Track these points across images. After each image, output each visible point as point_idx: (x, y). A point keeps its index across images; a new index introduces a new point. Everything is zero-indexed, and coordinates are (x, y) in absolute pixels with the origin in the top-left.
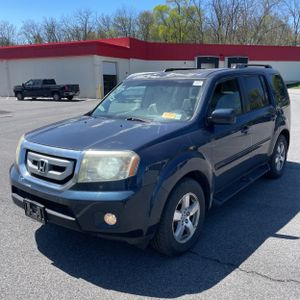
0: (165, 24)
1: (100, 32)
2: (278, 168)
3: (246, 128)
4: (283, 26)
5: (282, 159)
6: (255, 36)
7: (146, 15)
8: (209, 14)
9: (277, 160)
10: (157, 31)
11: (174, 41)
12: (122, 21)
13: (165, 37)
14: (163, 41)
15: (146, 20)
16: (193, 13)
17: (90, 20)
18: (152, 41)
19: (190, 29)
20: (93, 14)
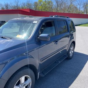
0: (42, 6)
1: (22, 7)
2: (71, 55)
3: (57, 42)
4: (76, 8)
5: (73, 52)
6: (68, 11)
7: (36, 3)
8: (54, 4)
9: (70, 52)
10: (39, 8)
11: (44, 11)
12: (29, 4)
13: (41, 10)
14: (41, 11)
15: (36, 4)
16: (50, 3)
17: (19, 3)
18: (38, 11)
19: (49, 7)
20: (20, 2)
